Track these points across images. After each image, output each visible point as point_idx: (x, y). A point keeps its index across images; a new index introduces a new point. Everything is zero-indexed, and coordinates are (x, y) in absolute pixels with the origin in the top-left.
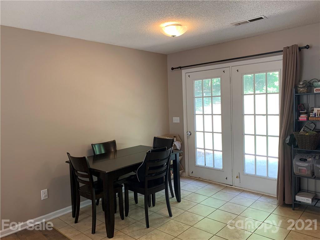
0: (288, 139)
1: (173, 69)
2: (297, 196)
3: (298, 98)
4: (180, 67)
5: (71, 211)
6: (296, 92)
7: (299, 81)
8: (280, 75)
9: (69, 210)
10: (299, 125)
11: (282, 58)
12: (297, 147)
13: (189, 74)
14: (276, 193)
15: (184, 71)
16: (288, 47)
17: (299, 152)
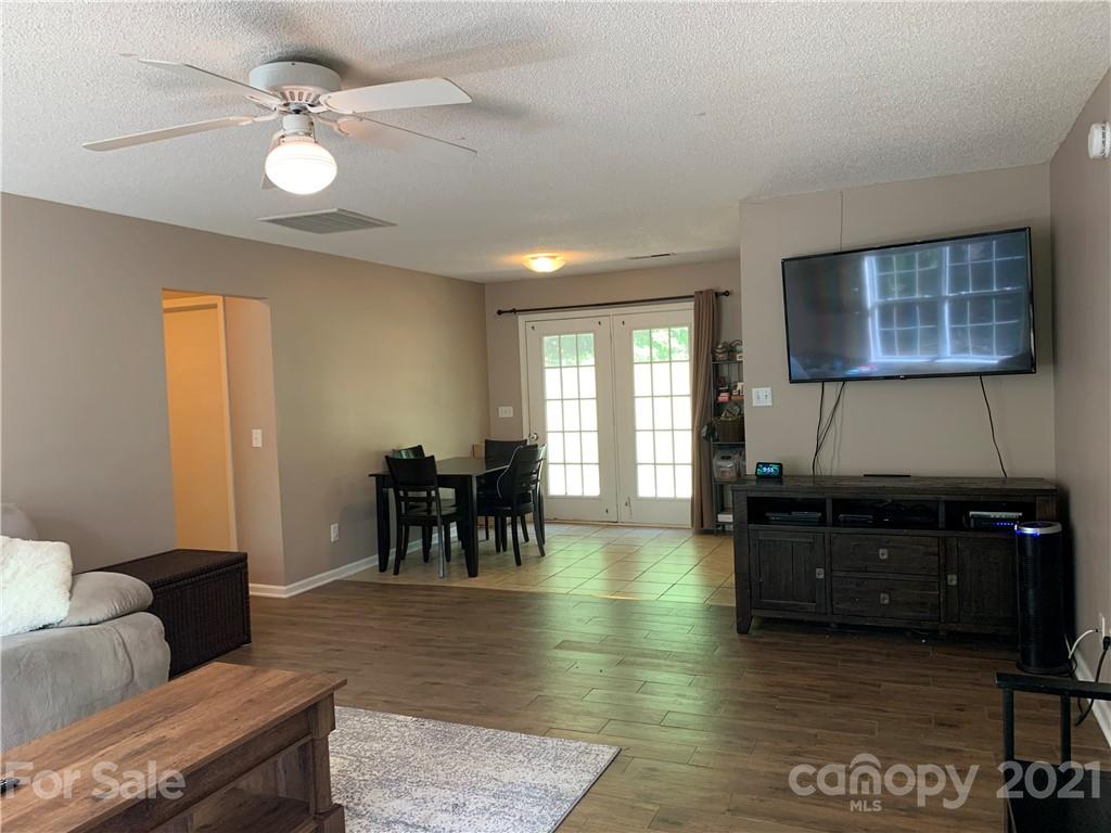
0: (705, 430)
1: (500, 312)
2: (719, 516)
3: (716, 368)
4: (514, 311)
5: (377, 563)
6: (714, 360)
7: (718, 344)
8: (690, 332)
9: (374, 560)
10: (718, 408)
11: (693, 307)
12: (718, 440)
13: (532, 324)
14: (690, 522)
15: (522, 319)
16: (701, 292)
17: (721, 447)
